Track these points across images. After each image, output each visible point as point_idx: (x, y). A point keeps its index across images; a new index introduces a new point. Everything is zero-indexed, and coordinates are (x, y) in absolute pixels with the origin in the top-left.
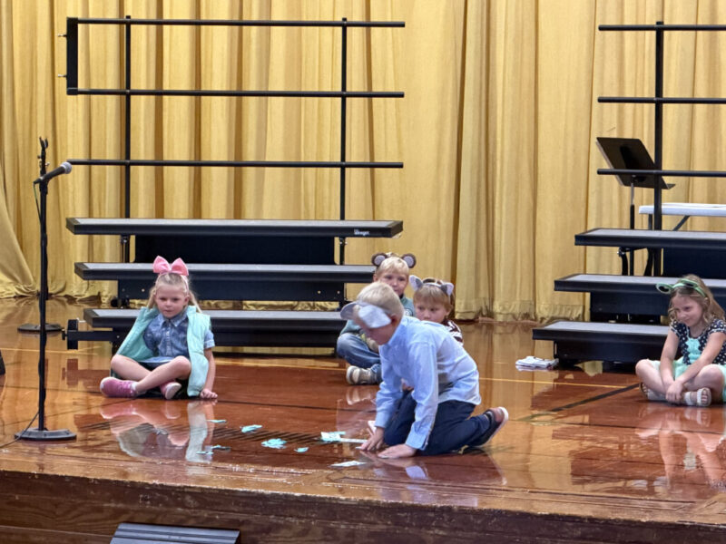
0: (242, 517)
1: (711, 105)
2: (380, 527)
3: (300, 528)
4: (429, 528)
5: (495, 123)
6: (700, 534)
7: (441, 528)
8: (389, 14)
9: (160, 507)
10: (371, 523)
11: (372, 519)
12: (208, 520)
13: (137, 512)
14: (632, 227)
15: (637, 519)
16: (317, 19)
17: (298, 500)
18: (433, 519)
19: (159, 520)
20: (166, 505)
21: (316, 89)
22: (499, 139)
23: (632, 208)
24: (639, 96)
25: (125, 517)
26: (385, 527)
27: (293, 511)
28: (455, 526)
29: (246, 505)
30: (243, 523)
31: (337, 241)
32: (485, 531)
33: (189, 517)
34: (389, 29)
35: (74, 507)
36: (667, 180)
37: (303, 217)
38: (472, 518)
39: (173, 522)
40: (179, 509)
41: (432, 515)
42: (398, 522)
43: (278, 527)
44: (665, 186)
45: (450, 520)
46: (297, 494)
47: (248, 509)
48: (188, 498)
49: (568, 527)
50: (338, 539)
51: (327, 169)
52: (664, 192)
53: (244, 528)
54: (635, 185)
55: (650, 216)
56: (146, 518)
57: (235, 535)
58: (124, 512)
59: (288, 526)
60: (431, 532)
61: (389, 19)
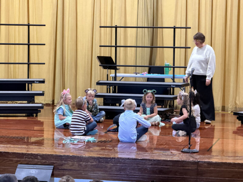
0: (55, 162)
1: (125, 48)
2: (94, 163)
3: (71, 164)
4: (108, 163)
5: (65, 52)
6: (184, 163)
7: (112, 163)
8: (35, 22)
9: (31, 160)
10: (92, 162)
11: (92, 161)
12: (44, 163)
13: (23, 161)
14: (107, 80)
15: (166, 159)
16: (14, 23)
17: (71, 157)
18: (110, 161)
19: (30, 163)
20: (32, 159)
21: (14, 43)
22: (66, 56)
23: (108, 75)
24: (105, 45)
25: (19, 163)
26: (96, 163)
27: (69, 160)
28: (116, 162)
29: (56, 158)
30: (55, 163)
31: (27, 84)
32: (124, 163)
33: (39, 162)
34: (35, 26)
35: (4, 160)
36: (118, 67)
37: (10, 78)
38: (121, 160)
39: (34, 163)
40: (36, 160)
41: (109, 160)
42: (99, 162)
43: (65, 164)
44: (117, 69)
45: (114, 161)
46: (71, 155)
47: (56, 159)
48: (39, 157)
49: (147, 162)
50: (82, 167)
51: (17, 65)
52: (117, 71)
53: (54, 165)
54: (108, 69)
55: (113, 77)
56: (26, 162)
57: (53, 166)
58: (19, 161)
59: (67, 164)
60: (109, 164)
61: (35, 24)
